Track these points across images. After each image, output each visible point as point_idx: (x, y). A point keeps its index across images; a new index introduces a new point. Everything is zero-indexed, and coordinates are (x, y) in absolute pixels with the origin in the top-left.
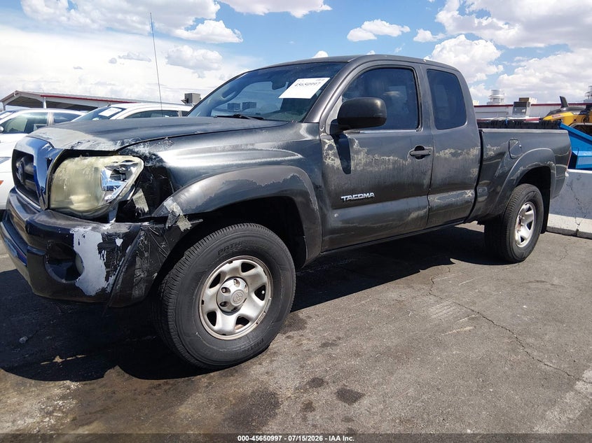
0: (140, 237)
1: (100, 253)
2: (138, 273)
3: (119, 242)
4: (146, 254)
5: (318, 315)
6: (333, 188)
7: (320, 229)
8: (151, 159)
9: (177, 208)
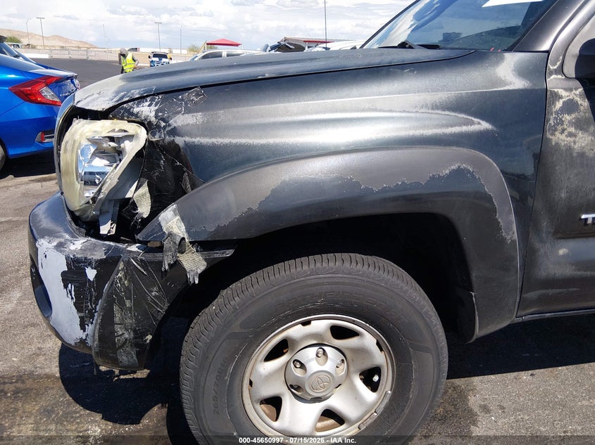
0: (118, 271)
1: (66, 287)
2: (119, 330)
3: (91, 274)
4: (128, 304)
5: (502, 408)
6: (563, 195)
7: (516, 279)
8: (158, 126)
9: (179, 227)
